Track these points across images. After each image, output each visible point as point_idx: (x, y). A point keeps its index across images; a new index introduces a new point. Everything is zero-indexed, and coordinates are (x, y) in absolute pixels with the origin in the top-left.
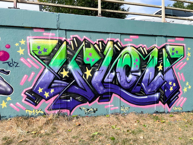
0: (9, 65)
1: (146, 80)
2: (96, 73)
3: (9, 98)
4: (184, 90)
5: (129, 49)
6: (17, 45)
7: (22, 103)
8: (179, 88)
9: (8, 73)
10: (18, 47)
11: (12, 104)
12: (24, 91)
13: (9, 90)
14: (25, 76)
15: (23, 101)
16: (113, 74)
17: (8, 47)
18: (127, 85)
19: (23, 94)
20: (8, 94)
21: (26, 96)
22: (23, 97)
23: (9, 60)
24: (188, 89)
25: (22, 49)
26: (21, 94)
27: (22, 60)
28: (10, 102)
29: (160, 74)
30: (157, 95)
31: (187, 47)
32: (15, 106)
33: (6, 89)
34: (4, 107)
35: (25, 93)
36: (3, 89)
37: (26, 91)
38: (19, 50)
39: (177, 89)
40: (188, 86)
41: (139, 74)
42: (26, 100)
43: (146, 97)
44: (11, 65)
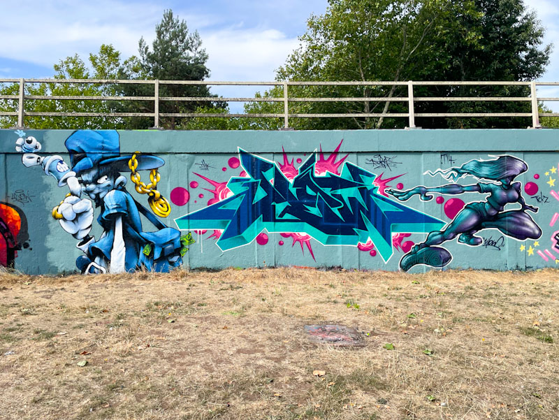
0: (538, 200)
3: (536, 243)
6: (547, 174)
7: (551, 251)
9: (536, 210)
10: (549, 176)
11: (539, 252)
12: (555, 234)
13: (537, 232)
14: (556, 214)
15: (553, 247)
17: (537, 177)
19: (553, 239)
20: (535, 237)
21: (557, 241)
22: (553, 242)
23: (538, 194)
25: (553, 179)
26: (550, 238)
27: (552, 193)
28: (538, 248)
32: (544, 253)
33: (534, 231)
34: (531, 255)
35: (555, 238)
36: (531, 231)
37: (557, 235)
38: (549, 180)
42: (556, 247)
44: (540, 200)
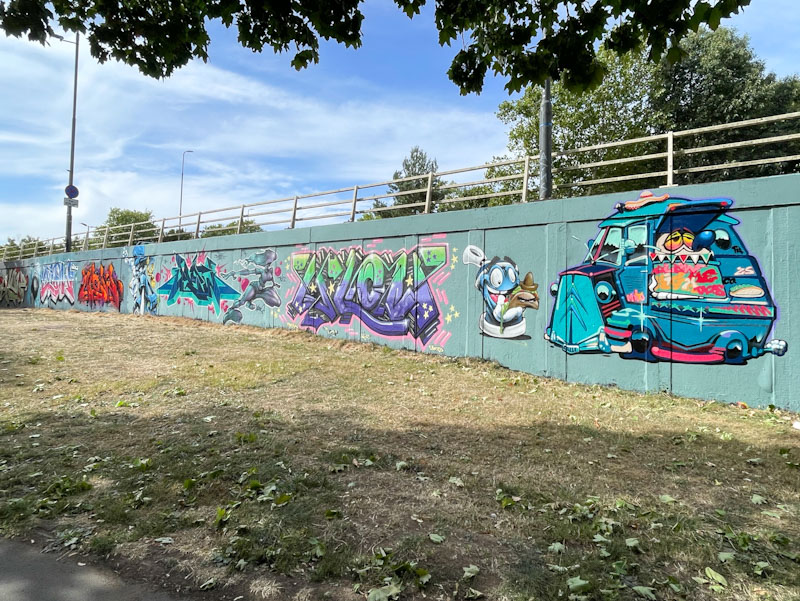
0: (281, 280)
1: (391, 299)
2: (338, 288)
3: (279, 309)
4: (447, 318)
5: (372, 257)
6: (286, 261)
8: (439, 314)
9: (279, 287)
11: (280, 316)
13: (279, 302)
14: (289, 290)
15: (286, 313)
16: (354, 289)
17: (281, 263)
18: (369, 305)
19: (286, 307)
20: (278, 305)
21: (288, 309)
23: (281, 275)
24: (453, 318)
27: (288, 275)
28: (279, 313)
29: (409, 291)
30: (405, 323)
31: (451, 247)
34: (276, 318)
36: (276, 301)
37: (289, 305)
38: (287, 266)
39: (435, 316)
40: (454, 313)
41: (383, 290)
43: (391, 324)
